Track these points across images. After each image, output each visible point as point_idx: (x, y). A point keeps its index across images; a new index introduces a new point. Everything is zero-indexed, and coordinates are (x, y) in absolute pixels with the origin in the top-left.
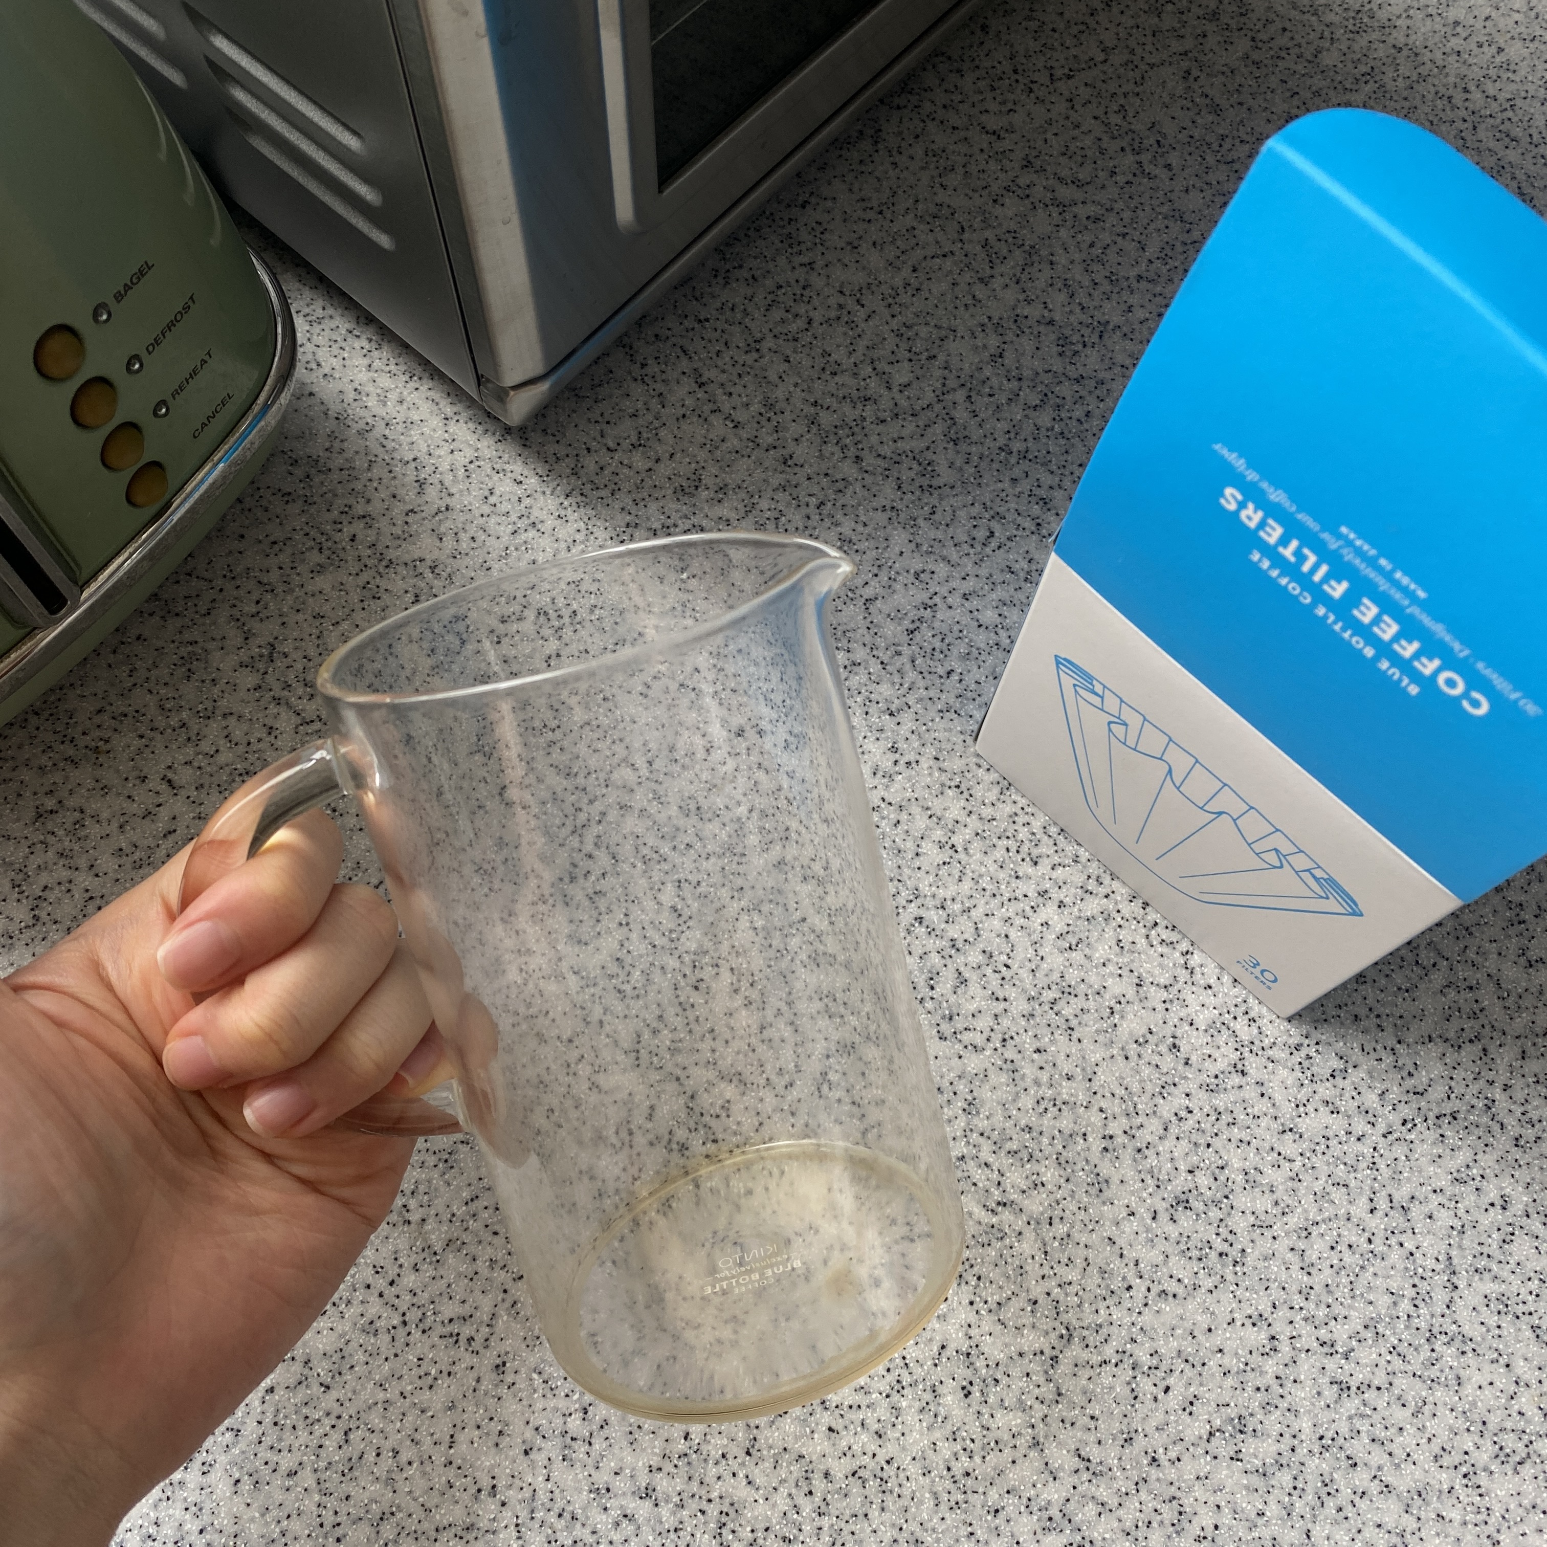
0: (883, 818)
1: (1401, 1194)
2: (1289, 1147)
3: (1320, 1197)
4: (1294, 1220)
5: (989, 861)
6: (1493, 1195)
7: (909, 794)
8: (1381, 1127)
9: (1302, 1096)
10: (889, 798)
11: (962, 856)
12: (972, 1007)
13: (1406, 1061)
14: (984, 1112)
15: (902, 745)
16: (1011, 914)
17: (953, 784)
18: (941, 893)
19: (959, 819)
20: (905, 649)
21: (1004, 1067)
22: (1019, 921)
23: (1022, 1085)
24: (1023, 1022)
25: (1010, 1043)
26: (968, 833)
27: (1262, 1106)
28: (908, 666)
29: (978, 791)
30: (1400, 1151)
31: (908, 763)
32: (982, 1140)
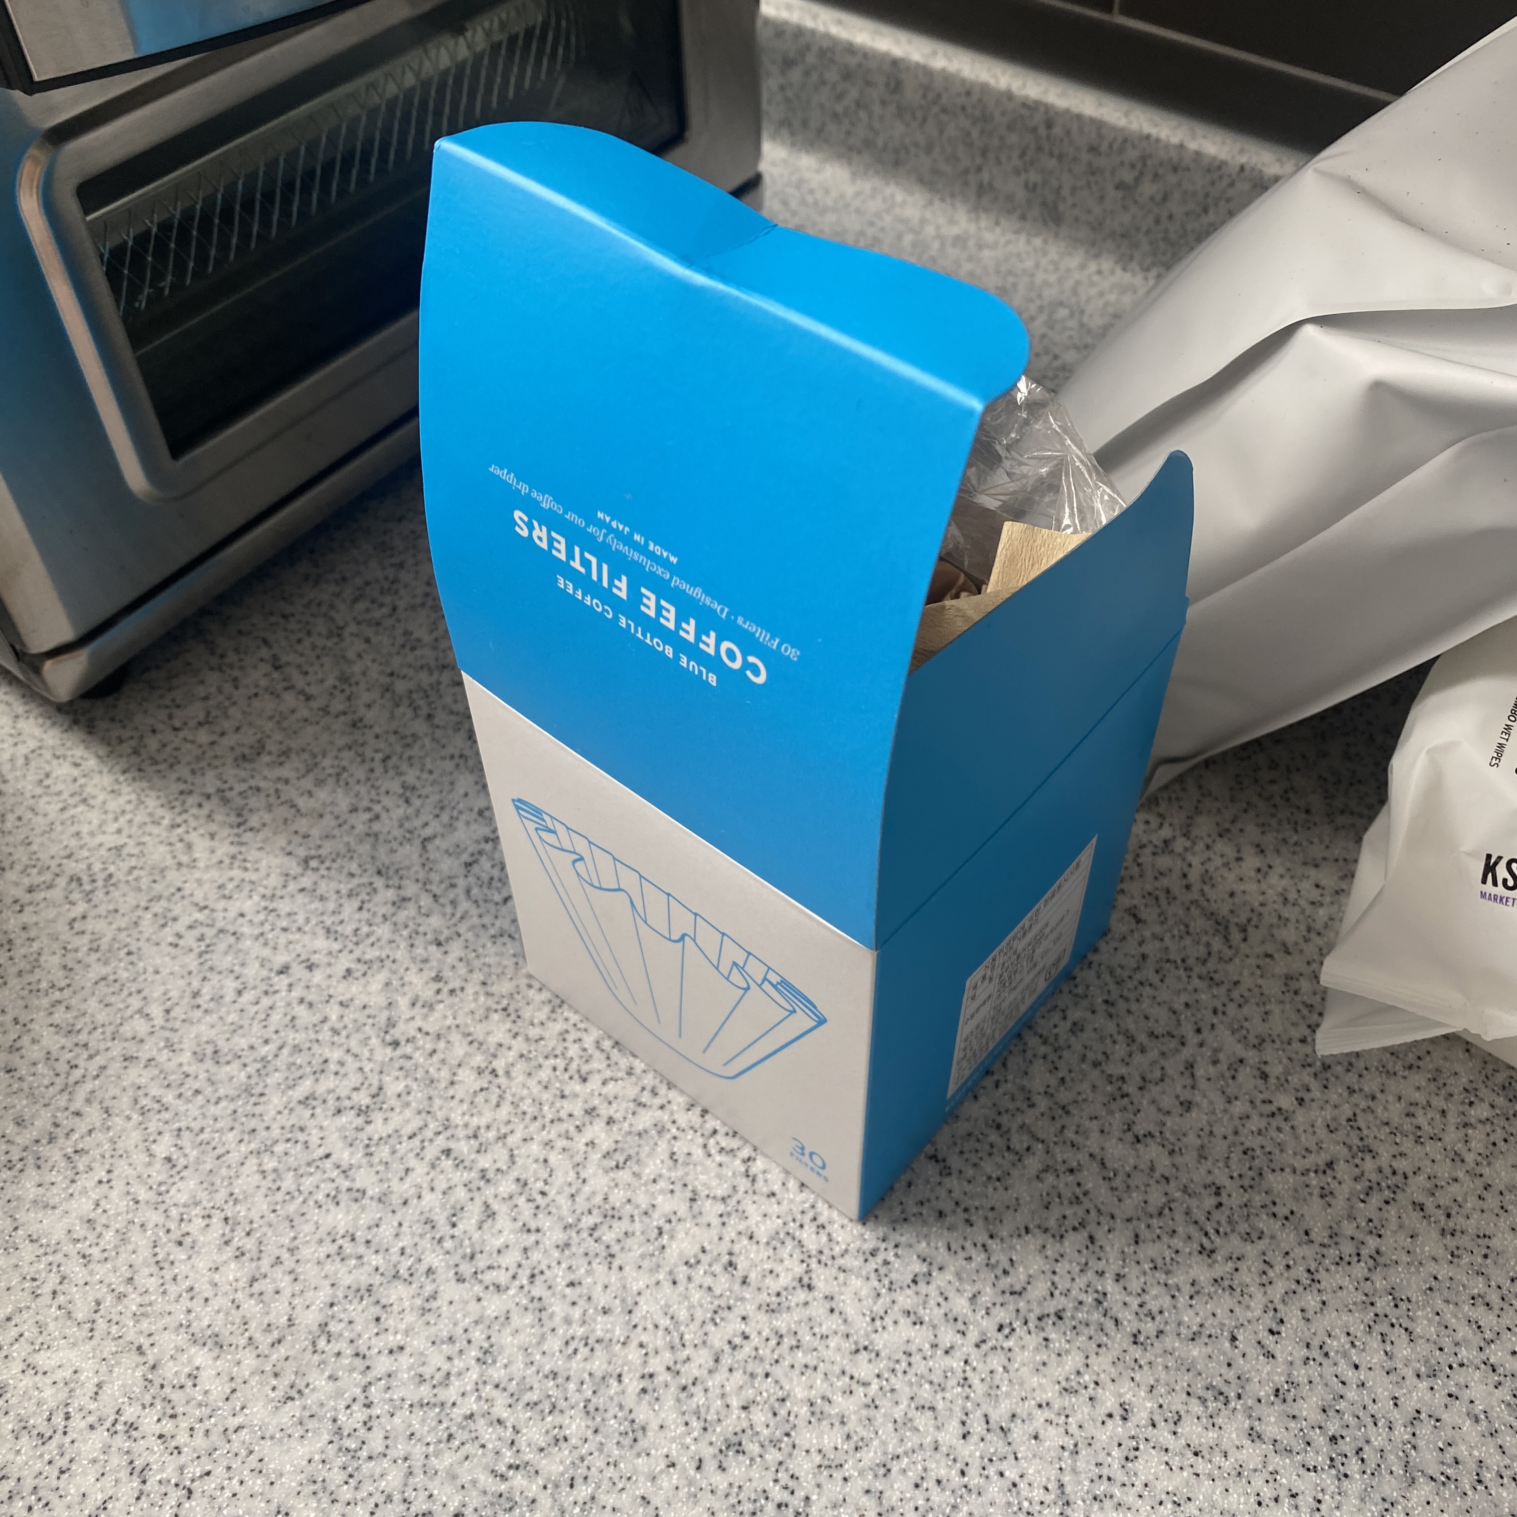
0: (418, 1049)
1: (999, 1413)
2: (864, 1368)
3: (901, 1425)
4: (870, 1456)
5: (532, 1083)
6: (1109, 1402)
7: (449, 1021)
8: (973, 1335)
9: (879, 1308)
10: (426, 1028)
11: (502, 1080)
12: (499, 1242)
13: (1000, 1257)
14: (502, 1361)
15: (447, 973)
16: (553, 1135)
17: (500, 1007)
18: (475, 1122)
19: (503, 1041)
20: (461, 883)
21: (531, 1306)
22: (561, 1143)
23: (549, 1325)
24: (556, 1254)
25: (539, 1279)
26: (512, 1055)
27: (830, 1324)
28: (462, 897)
29: (527, 1013)
30: (996, 1362)
31: (452, 992)
32: (496, 1393)
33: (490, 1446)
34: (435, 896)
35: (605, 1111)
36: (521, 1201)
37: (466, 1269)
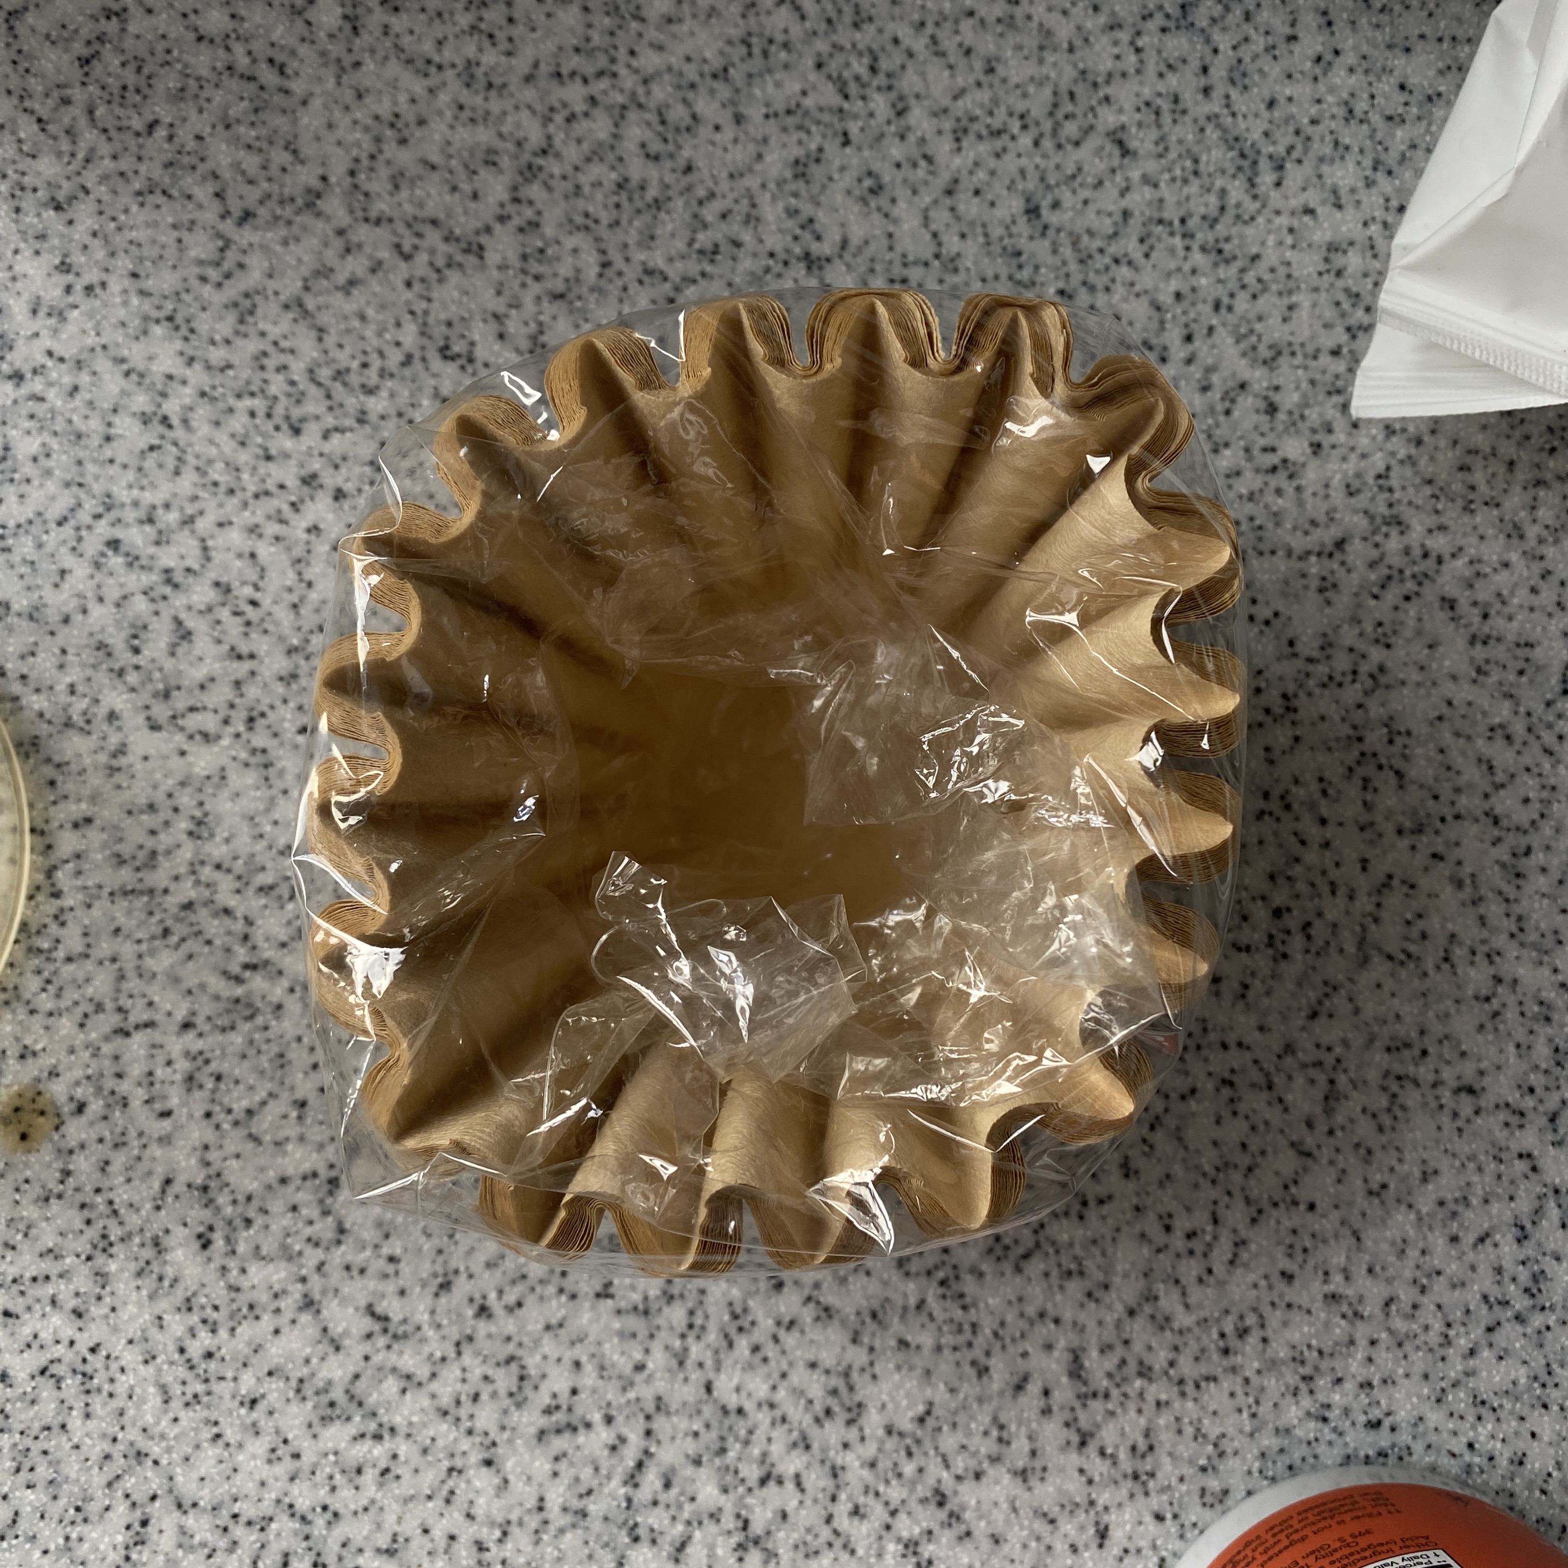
33: (218, 942)
34: (40, 120)
35: (330, 479)
36: (224, 614)
37: (161, 711)
